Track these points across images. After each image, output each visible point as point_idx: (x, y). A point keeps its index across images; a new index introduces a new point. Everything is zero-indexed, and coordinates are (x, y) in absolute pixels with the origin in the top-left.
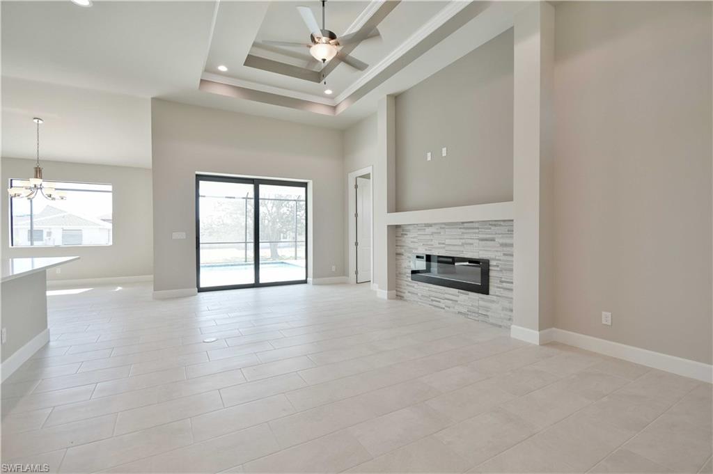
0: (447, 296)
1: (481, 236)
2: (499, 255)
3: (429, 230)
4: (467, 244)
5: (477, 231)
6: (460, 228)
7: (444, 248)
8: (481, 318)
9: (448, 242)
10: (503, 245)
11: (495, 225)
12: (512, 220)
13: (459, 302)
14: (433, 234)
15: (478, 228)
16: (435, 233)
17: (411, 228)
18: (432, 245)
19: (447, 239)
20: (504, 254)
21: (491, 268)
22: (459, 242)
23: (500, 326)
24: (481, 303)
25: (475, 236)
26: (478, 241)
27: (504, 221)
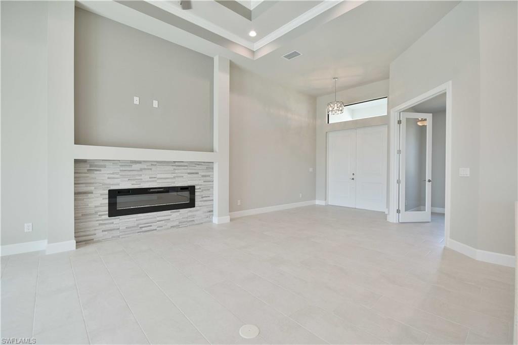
0: (158, 219)
1: (189, 171)
2: (201, 182)
3: (135, 167)
4: (177, 177)
5: (186, 168)
6: (173, 166)
7: (156, 181)
8: (190, 223)
9: (159, 176)
10: (203, 176)
11: (198, 165)
12: (213, 163)
13: (171, 220)
14: (141, 170)
15: (187, 166)
16: (145, 169)
17: (107, 163)
18: (141, 179)
19: (158, 174)
20: (204, 181)
21: (196, 190)
22: (172, 176)
23: (202, 223)
24: (190, 214)
25: (184, 171)
26: (187, 174)
27: (204, 162)
